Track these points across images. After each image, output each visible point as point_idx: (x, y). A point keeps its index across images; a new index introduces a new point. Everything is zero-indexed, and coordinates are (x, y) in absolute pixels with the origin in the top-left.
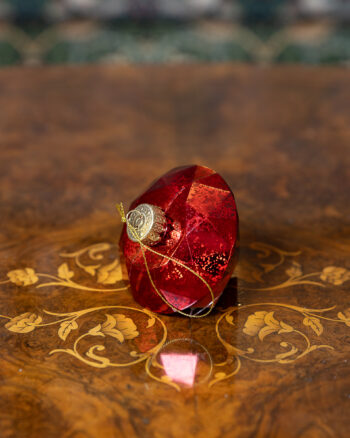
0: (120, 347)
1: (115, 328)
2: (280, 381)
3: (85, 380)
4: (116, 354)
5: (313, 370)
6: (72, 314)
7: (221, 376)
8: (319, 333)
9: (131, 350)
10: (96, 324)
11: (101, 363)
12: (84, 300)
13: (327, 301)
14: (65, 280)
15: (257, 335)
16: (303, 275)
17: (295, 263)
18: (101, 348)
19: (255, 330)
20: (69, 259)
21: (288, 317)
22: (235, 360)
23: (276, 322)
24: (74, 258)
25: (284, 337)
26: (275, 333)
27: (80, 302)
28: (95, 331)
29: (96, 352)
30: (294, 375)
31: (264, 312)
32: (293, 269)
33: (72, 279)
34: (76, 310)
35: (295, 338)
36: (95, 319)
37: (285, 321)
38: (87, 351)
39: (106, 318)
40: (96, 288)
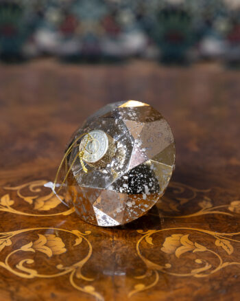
0: (48, 261)
1: (45, 245)
2: (196, 293)
3: (12, 289)
4: (44, 267)
5: (226, 283)
6: (8, 233)
7: (141, 287)
8: (230, 253)
9: (58, 264)
10: (28, 242)
11: (29, 274)
12: (20, 223)
13: (235, 227)
14: (6, 207)
15: (174, 253)
16: (213, 206)
17: (206, 198)
18: (30, 261)
19: (172, 249)
20: (12, 191)
21: (202, 239)
22: (154, 273)
23: (190, 243)
24: (16, 191)
25: (199, 255)
26: (190, 252)
27: (16, 224)
28: (27, 248)
29: (25, 265)
30: (208, 287)
31: (180, 235)
32: (204, 202)
33: (12, 206)
34: (12, 230)
35: (209, 256)
36: (28, 238)
37: (199, 242)
38: (18, 263)
39: (38, 237)
40: (32, 213)
